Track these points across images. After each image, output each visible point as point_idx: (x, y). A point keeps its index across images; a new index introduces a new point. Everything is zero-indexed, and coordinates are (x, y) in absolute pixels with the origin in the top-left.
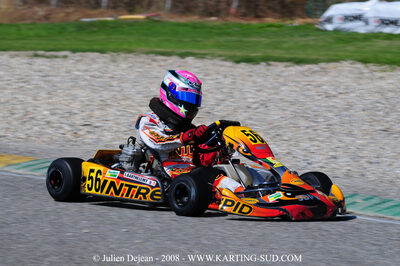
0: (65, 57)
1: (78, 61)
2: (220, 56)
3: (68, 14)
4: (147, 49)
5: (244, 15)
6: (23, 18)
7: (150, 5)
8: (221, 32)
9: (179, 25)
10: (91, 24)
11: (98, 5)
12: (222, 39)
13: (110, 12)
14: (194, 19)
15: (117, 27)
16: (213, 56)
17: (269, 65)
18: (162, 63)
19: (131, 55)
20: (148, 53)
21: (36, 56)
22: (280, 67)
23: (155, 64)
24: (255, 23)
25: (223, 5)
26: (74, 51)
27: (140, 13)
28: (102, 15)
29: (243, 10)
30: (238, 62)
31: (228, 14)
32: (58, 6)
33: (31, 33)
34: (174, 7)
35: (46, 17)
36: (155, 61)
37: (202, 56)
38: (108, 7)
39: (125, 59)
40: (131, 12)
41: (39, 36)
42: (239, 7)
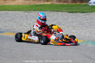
0: (32, 12)
1: (35, 13)
4: (50, 10)
5: (72, 2)
11: (40, 0)
12: (67, 8)
17: (76, 13)
18: (53, 13)
19: (46, 11)
21: (26, 12)
22: (79, 14)
24: (74, 4)
25: (68, 0)
26: (34, 11)
29: (72, 1)
30: (70, 13)
34: (57, 1)
36: (51, 12)
40: (48, 2)
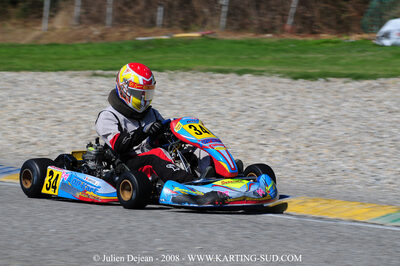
2: (278, 73)
3: (123, 33)
4: (204, 67)
6: (79, 38)
7: (205, 22)
8: (278, 48)
9: (235, 42)
10: (148, 43)
11: (153, 23)
12: (279, 56)
13: (166, 30)
14: (249, 36)
15: (173, 45)
16: (271, 73)
17: (327, 81)
18: (221, 81)
19: (188, 73)
20: (205, 71)
21: (95, 75)
23: (213, 82)
24: (311, 39)
25: (278, 22)
27: (194, 31)
28: (156, 33)
29: (299, 27)
30: (296, 78)
31: (283, 31)
32: (113, 25)
33: (88, 52)
34: (229, 24)
35: (102, 37)
36: (212, 78)
37: (259, 73)
38: (163, 25)
39: (183, 77)
40: (186, 30)
41: (96, 56)
42: (295, 23)
